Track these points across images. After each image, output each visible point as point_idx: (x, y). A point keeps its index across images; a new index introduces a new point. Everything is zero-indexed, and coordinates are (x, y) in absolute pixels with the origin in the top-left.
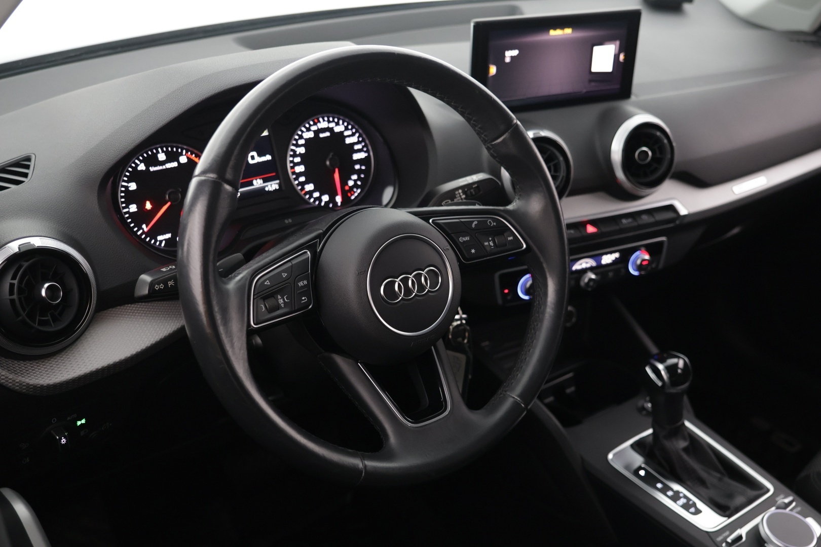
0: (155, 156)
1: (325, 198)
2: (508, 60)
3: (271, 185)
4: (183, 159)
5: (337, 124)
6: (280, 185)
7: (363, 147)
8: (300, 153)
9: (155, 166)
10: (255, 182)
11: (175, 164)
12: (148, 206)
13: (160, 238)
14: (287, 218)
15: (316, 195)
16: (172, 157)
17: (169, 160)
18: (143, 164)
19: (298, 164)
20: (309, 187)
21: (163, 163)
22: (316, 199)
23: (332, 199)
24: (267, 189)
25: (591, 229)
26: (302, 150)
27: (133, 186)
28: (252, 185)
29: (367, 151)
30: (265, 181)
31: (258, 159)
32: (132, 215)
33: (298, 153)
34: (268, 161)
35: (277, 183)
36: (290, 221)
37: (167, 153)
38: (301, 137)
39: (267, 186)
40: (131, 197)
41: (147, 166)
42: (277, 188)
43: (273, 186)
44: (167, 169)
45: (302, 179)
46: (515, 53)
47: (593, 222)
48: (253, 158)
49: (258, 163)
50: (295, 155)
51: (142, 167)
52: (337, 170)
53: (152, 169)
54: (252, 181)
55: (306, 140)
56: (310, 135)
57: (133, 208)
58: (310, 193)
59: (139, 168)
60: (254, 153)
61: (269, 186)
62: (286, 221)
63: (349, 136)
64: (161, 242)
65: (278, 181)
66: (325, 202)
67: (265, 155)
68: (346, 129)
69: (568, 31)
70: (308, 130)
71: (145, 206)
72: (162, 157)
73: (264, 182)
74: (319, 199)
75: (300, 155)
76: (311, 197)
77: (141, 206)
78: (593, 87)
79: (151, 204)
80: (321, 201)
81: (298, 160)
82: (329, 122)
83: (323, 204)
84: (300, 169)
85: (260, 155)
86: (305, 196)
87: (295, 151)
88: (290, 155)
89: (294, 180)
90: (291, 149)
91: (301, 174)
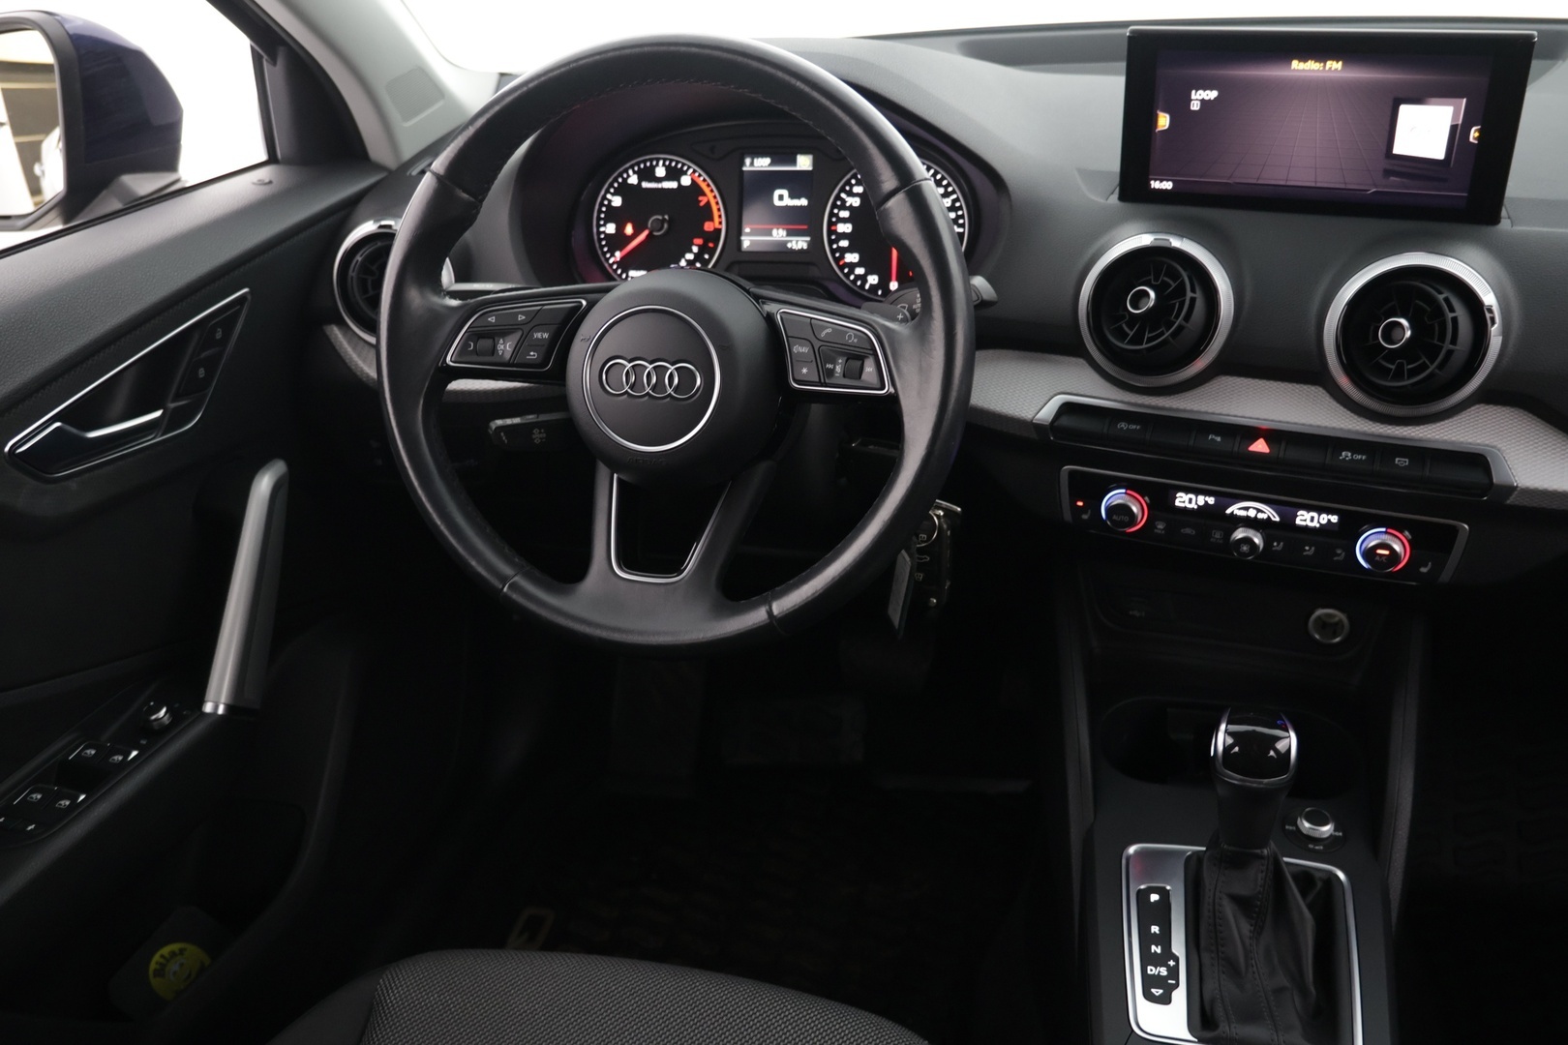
0: (653, 168)
1: (873, 279)
2: (1195, 106)
3: (797, 242)
4: (686, 181)
6: (810, 244)
8: (851, 205)
9: (650, 181)
10: (775, 232)
11: (673, 185)
12: (629, 230)
13: (633, 273)
15: (860, 271)
16: (674, 174)
17: (668, 178)
18: (635, 177)
19: (844, 221)
20: (852, 258)
21: (660, 180)
22: (858, 277)
23: (884, 283)
24: (789, 245)
25: (1260, 446)
26: (855, 202)
27: (617, 201)
28: (771, 235)
30: (790, 233)
31: (788, 202)
32: (608, 236)
33: (848, 204)
34: (801, 207)
35: (806, 241)
37: (668, 169)
38: (860, 183)
39: (791, 241)
40: (613, 214)
41: (640, 180)
42: (805, 247)
43: (800, 243)
44: (662, 189)
45: (844, 243)
46: (1212, 95)
47: (1272, 436)
48: (781, 197)
49: (787, 207)
50: (843, 207)
51: (633, 180)
53: (645, 185)
54: (772, 229)
57: (611, 228)
58: (852, 266)
59: (630, 181)
60: (785, 192)
61: (794, 243)
65: (808, 239)
66: (871, 285)
67: (799, 198)
69: (1335, 65)
71: (626, 229)
72: (660, 172)
73: (788, 235)
74: (863, 278)
75: (851, 208)
76: (852, 271)
77: (620, 228)
78: (1394, 185)
79: (632, 228)
80: (865, 281)
81: (845, 214)
83: (867, 287)
84: (845, 228)
85: (792, 196)
86: (841, 268)
87: (844, 201)
88: (834, 206)
89: (831, 242)
90: (838, 197)
91: (844, 236)
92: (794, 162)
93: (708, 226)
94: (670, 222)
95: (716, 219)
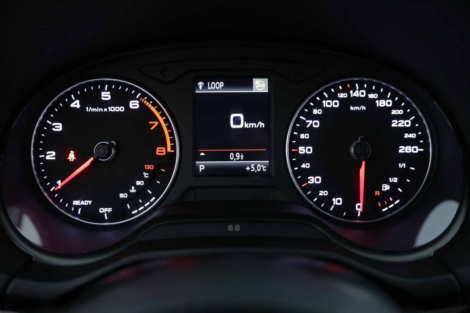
0: (97, 92)
1: (337, 201)
3: (256, 165)
4: (134, 105)
5: (383, 96)
6: (270, 167)
7: (419, 137)
8: (311, 127)
9: (95, 106)
10: (231, 156)
11: (121, 109)
12: (72, 156)
13: (76, 203)
14: (234, 223)
15: (324, 193)
16: (120, 98)
17: (113, 102)
18: (78, 102)
19: (305, 143)
20: (315, 180)
21: (106, 104)
22: (322, 199)
23: (348, 205)
24: (248, 169)
26: (316, 124)
27: (58, 127)
28: (227, 158)
29: (425, 146)
30: (248, 157)
31: (244, 125)
32: (48, 164)
33: (308, 127)
34: (258, 130)
35: (266, 164)
36: (238, 228)
37: (114, 92)
38: (319, 105)
39: (250, 165)
41: (84, 104)
42: (265, 170)
43: (258, 166)
44: (110, 114)
45: (307, 165)
48: (237, 121)
49: (244, 131)
50: (303, 129)
51: (76, 104)
52: (364, 163)
53: (89, 109)
54: (229, 153)
55: (325, 109)
56: (334, 104)
57: (51, 156)
58: (316, 188)
59: (73, 105)
60: (241, 115)
61: (253, 166)
62: (230, 228)
63: (398, 117)
64: (77, 207)
66: (336, 207)
67: (256, 121)
68: (396, 106)
70: (333, 97)
71: (68, 156)
72: (106, 96)
73: (246, 158)
74: (328, 200)
75: (311, 130)
76: (315, 193)
77: (62, 156)
79: (75, 155)
80: (329, 203)
81: (305, 136)
82: (369, 91)
83: (332, 208)
84: (306, 150)
85: (249, 119)
86: (305, 190)
87: (305, 124)
88: (294, 129)
89: (293, 165)
90: (298, 120)
91: (305, 158)
92: (250, 85)
93: (160, 151)
94: (117, 148)
95: (169, 144)
